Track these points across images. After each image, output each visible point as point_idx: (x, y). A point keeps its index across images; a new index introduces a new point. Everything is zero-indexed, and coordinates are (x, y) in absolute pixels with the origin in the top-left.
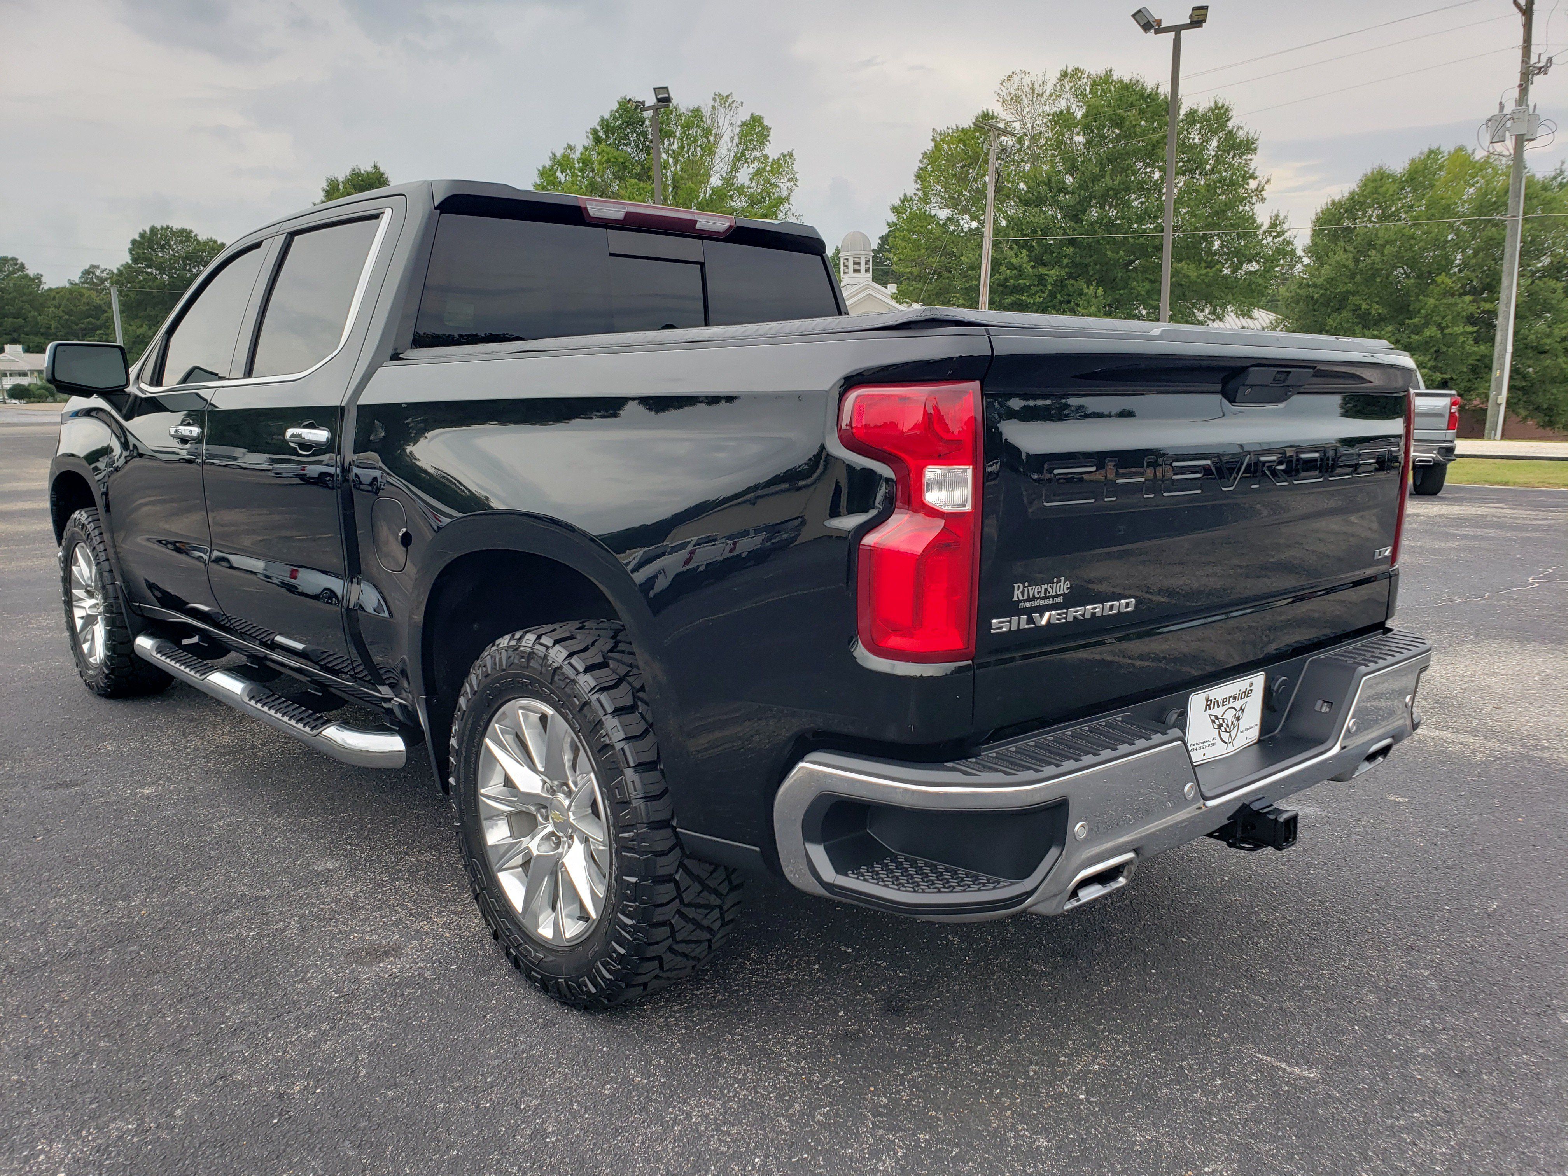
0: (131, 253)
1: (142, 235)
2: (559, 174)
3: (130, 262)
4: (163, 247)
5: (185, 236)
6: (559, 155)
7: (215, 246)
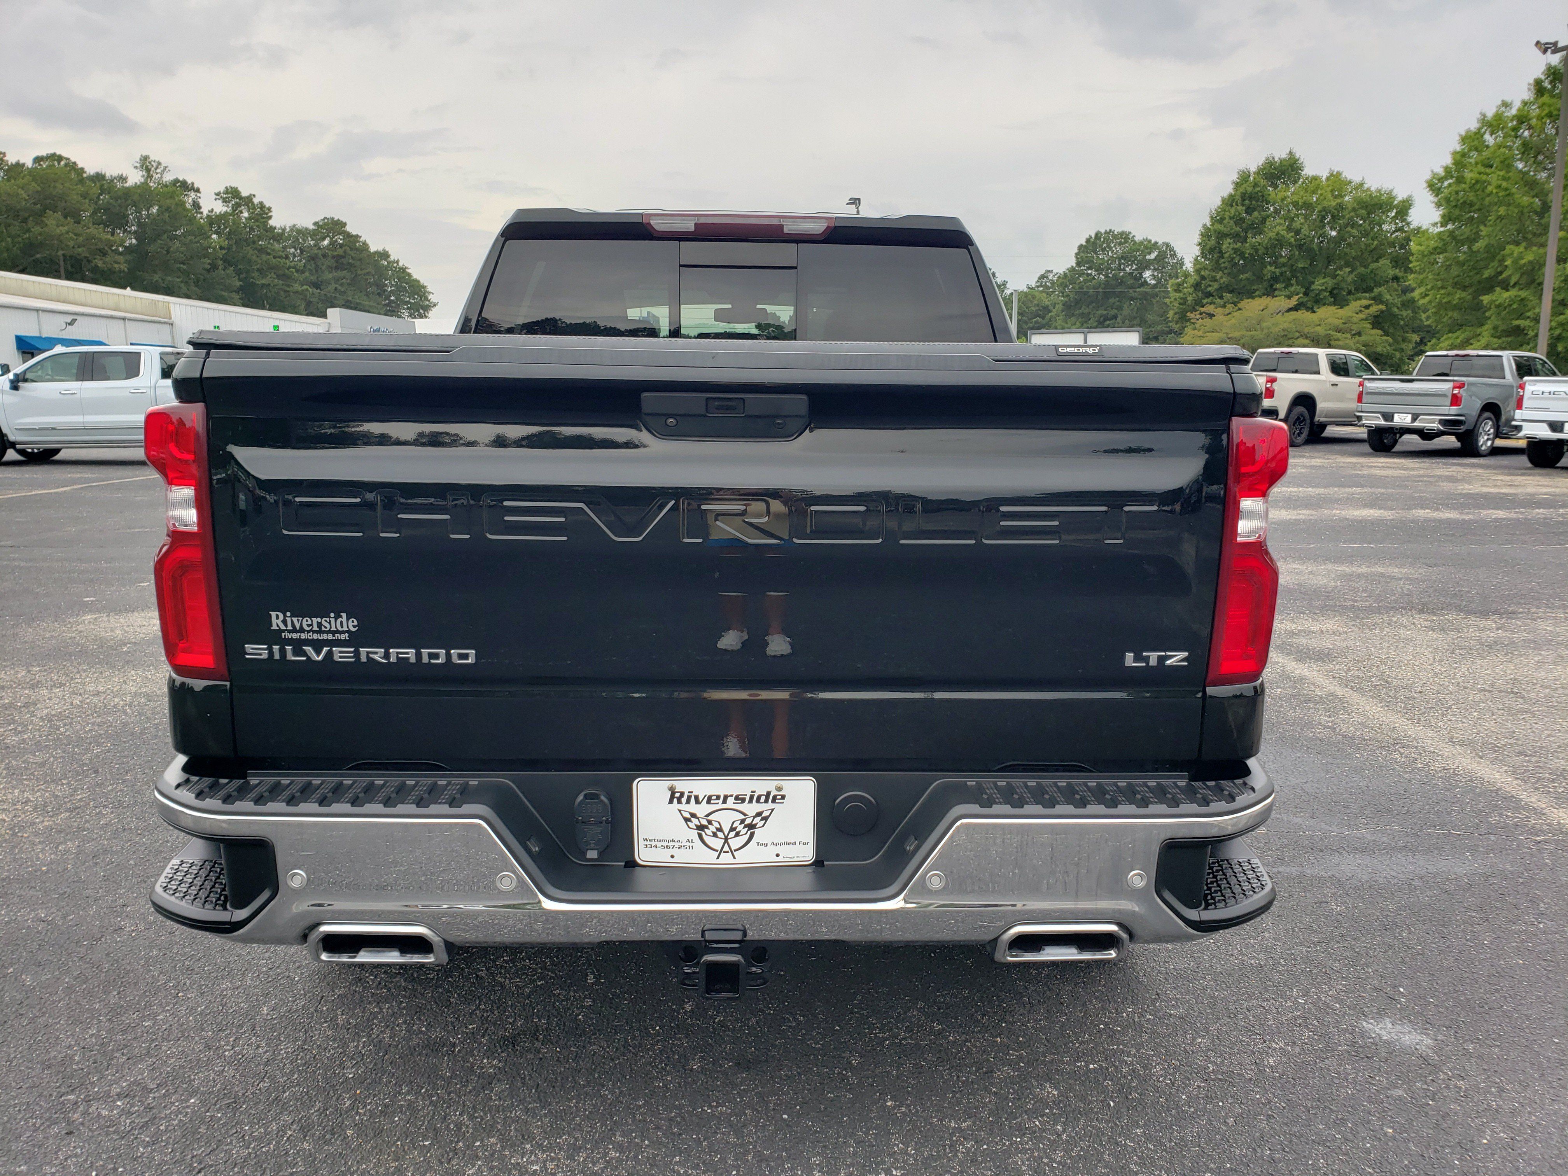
0: (1076, 257)
1: (1088, 241)
2: (1487, 137)
3: (1074, 265)
4: (1104, 250)
5: (1124, 237)
6: (1490, 114)
7: (1149, 245)
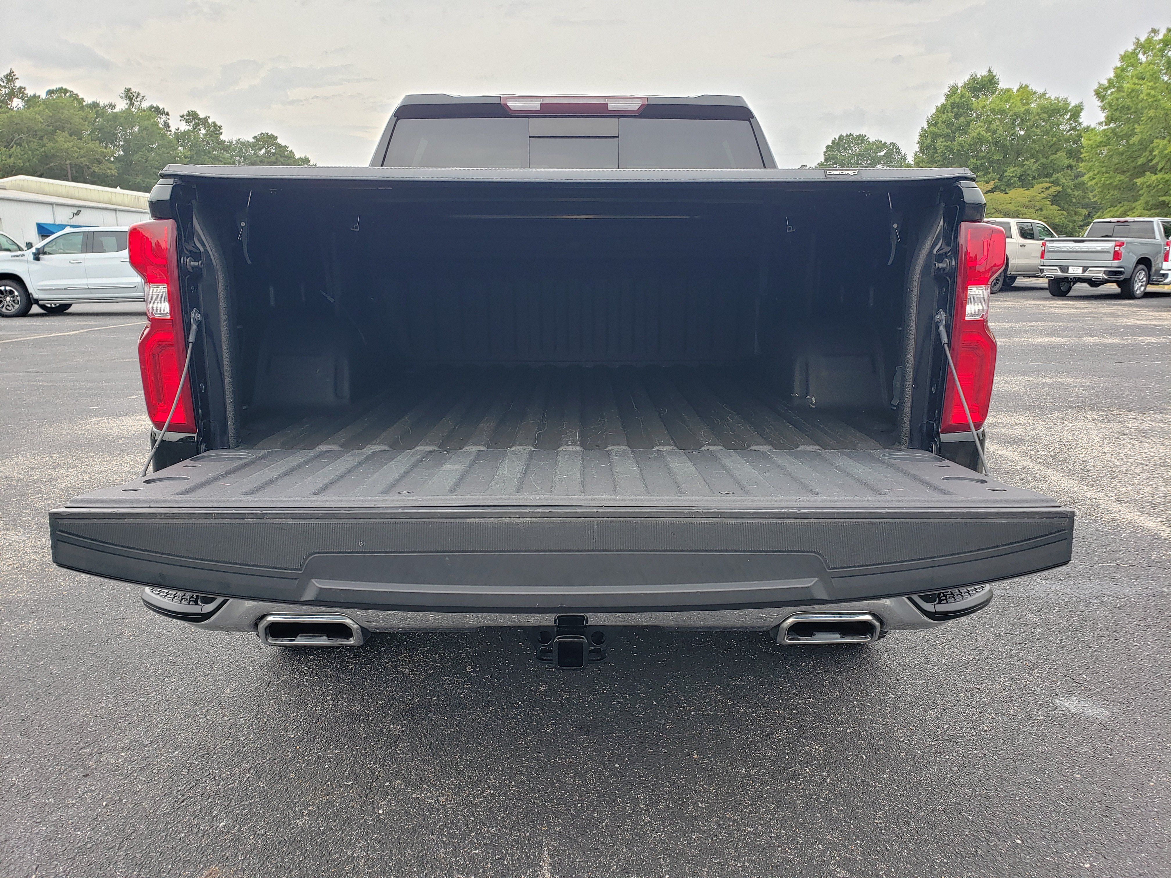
0: (825, 155)
1: (833, 142)
2: (1141, 56)
3: (823, 161)
4: (845, 149)
5: (861, 139)
7: (880, 145)
